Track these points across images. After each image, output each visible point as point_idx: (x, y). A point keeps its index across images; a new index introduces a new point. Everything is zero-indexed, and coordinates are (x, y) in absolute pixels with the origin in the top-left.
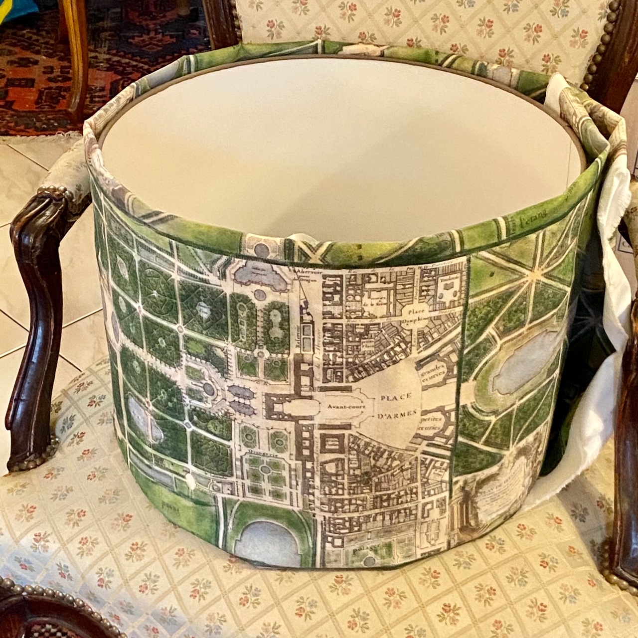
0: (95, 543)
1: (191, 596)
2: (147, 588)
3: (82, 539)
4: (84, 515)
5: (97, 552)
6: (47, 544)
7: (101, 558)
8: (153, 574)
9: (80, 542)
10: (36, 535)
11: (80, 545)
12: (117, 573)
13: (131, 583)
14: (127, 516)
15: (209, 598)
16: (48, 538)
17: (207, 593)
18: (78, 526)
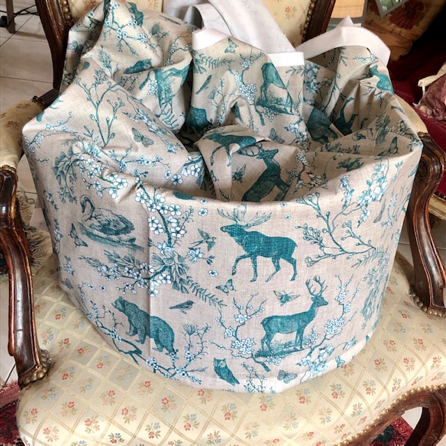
0: (134, 410)
1: (226, 419)
2: (190, 426)
3: (123, 410)
4: (114, 394)
5: (139, 415)
6: (98, 424)
7: (144, 419)
8: (190, 415)
9: (123, 414)
10: (86, 422)
11: (124, 416)
12: (161, 424)
13: (177, 427)
14: (146, 382)
15: (239, 415)
16: (97, 420)
17: (236, 412)
18: (114, 403)
